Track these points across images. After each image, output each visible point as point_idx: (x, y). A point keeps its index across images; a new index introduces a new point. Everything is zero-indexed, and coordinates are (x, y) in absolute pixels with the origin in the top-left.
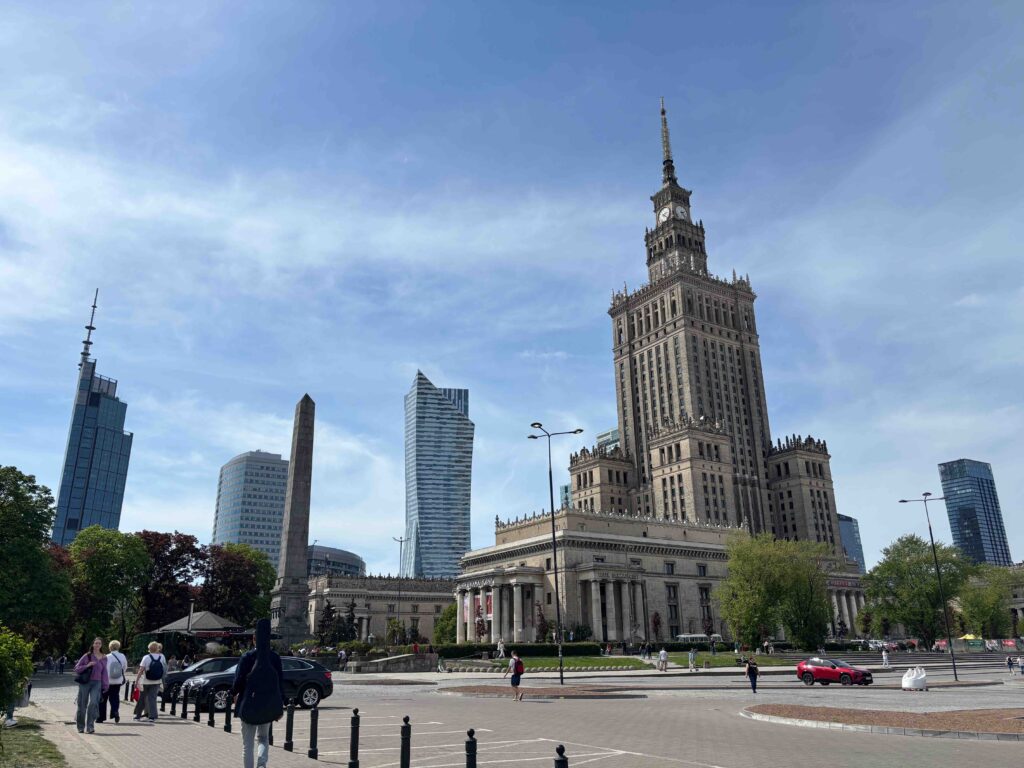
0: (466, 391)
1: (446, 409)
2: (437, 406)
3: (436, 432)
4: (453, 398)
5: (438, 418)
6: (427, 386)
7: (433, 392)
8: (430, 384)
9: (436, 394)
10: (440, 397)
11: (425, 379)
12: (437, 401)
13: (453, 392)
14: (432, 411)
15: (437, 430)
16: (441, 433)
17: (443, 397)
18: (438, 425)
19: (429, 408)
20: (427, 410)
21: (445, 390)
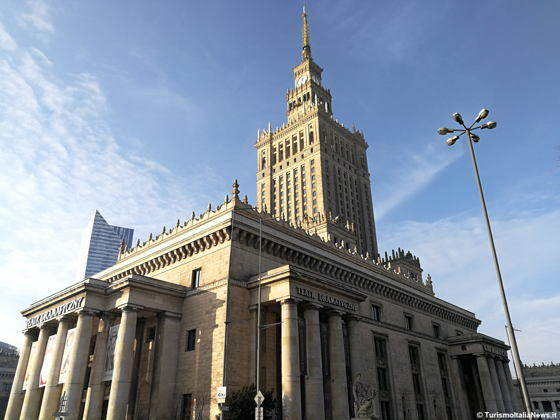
0: (132, 231)
1: (114, 241)
2: (107, 238)
3: (104, 258)
4: (121, 234)
5: (106, 248)
6: (102, 222)
7: (106, 227)
8: (105, 221)
9: (107, 229)
10: (111, 232)
11: (101, 217)
12: (107, 235)
13: (121, 230)
14: (103, 241)
15: (105, 256)
16: (108, 259)
17: (114, 232)
18: (106, 253)
19: (100, 239)
20: (99, 241)
21: (115, 227)
